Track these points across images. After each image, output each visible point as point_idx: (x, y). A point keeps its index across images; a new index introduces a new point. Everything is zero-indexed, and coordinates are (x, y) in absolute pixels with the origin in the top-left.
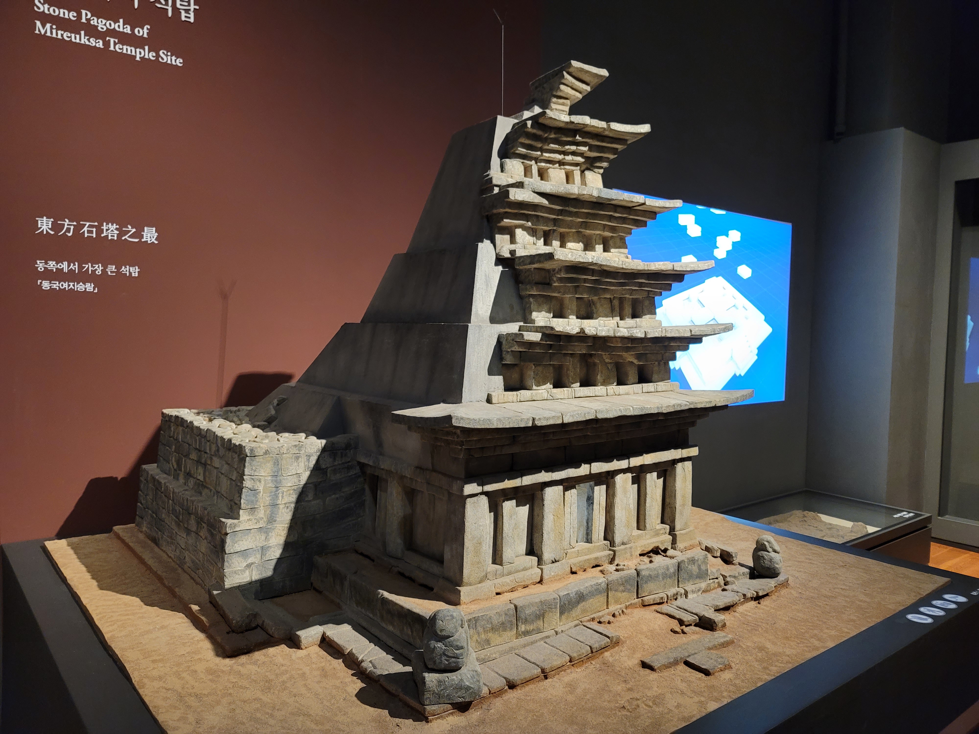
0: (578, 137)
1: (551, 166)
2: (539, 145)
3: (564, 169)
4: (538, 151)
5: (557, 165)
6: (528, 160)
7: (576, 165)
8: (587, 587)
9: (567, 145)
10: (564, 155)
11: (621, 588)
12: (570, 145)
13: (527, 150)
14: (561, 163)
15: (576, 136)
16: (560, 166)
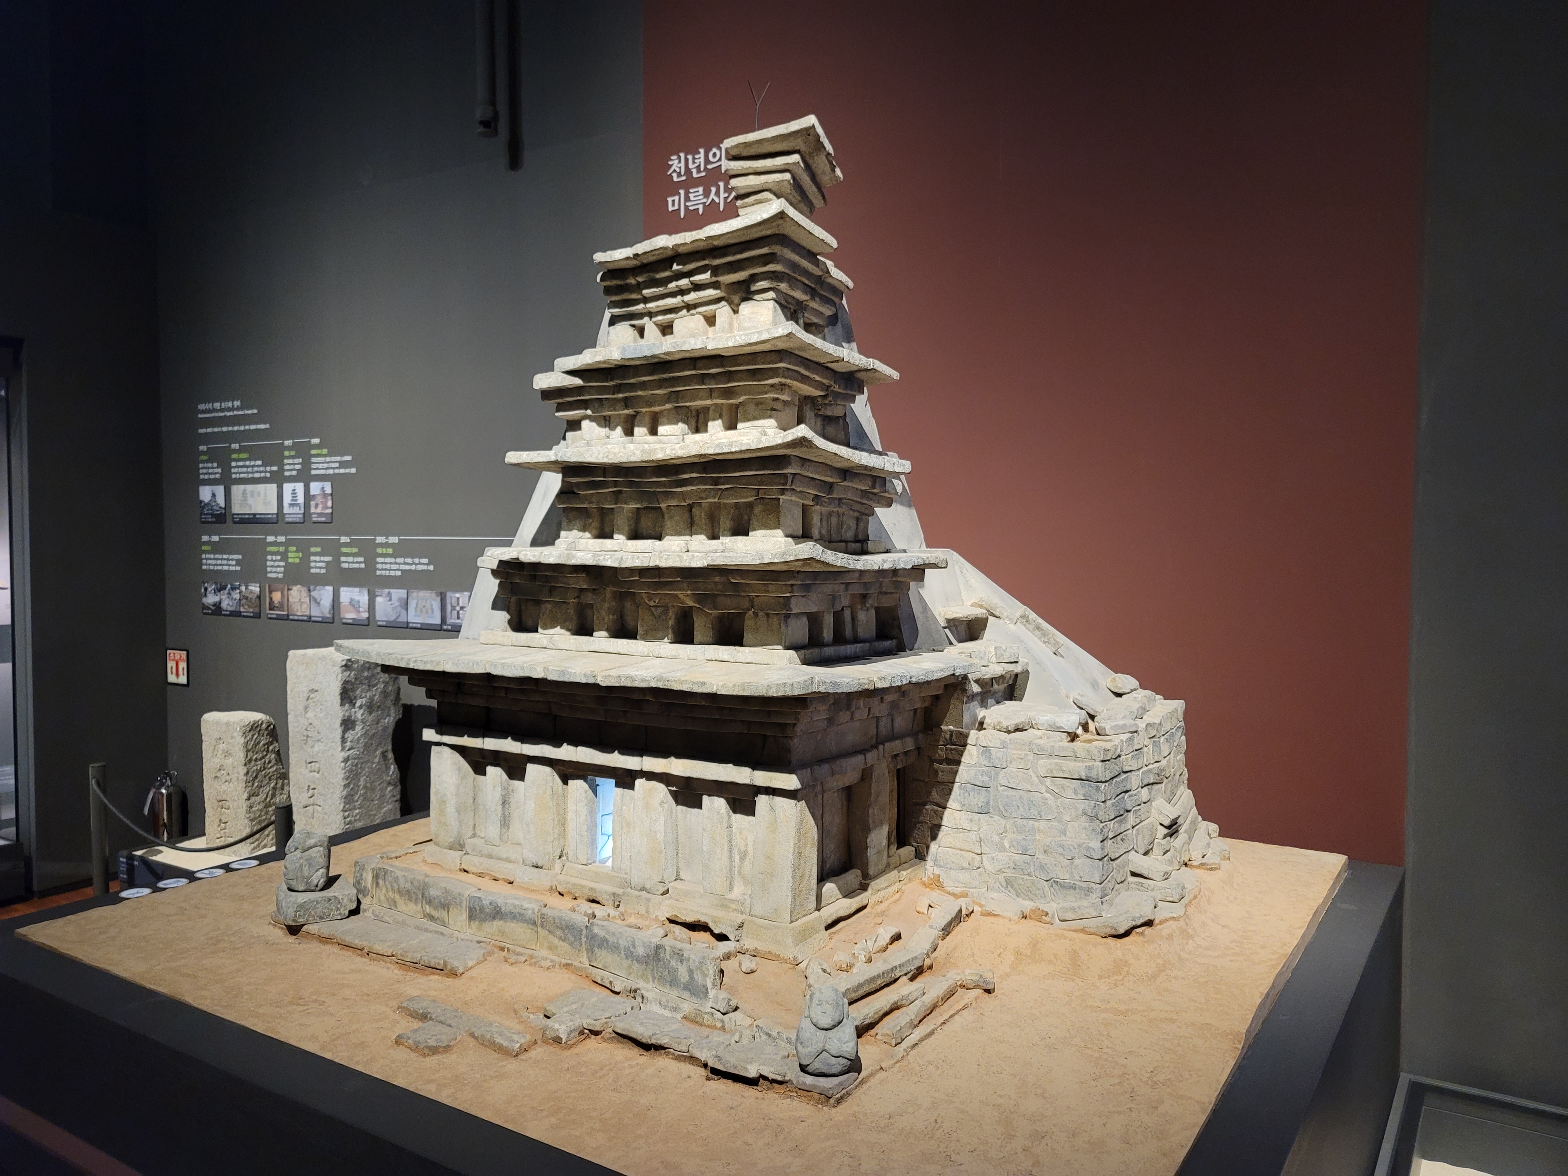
0: (675, 267)
1: (673, 316)
2: (634, 296)
3: (698, 313)
4: (638, 304)
5: (685, 311)
6: (637, 319)
7: (718, 300)
8: (507, 903)
9: (671, 282)
10: (682, 295)
11: (559, 933)
12: (677, 280)
13: (621, 308)
14: (689, 307)
15: (671, 267)
16: (688, 311)
